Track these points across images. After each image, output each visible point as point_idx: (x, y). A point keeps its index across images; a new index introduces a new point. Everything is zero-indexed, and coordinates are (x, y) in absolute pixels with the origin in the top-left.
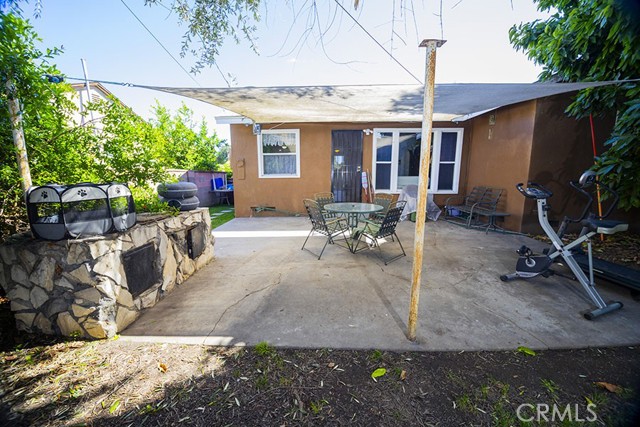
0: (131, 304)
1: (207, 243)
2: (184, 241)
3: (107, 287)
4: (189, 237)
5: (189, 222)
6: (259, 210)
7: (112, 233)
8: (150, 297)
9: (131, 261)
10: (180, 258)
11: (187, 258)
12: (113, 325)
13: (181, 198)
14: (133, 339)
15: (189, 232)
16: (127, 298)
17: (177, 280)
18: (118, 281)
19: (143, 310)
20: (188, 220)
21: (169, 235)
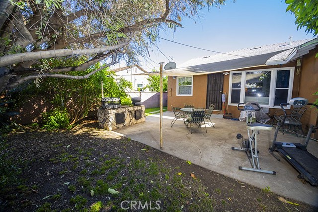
0: (116, 125)
1: (143, 116)
2: (134, 114)
3: (110, 119)
4: (135, 113)
5: (136, 109)
6: (176, 109)
7: (113, 108)
8: (121, 125)
9: (117, 115)
10: (131, 118)
11: (134, 119)
12: (111, 128)
13: (135, 102)
14: (113, 132)
15: (135, 112)
16: (115, 123)
17: (129, 124)
18: (113, 119)
19: (118, 128)
20: (136, 108)
21: (129, 112)
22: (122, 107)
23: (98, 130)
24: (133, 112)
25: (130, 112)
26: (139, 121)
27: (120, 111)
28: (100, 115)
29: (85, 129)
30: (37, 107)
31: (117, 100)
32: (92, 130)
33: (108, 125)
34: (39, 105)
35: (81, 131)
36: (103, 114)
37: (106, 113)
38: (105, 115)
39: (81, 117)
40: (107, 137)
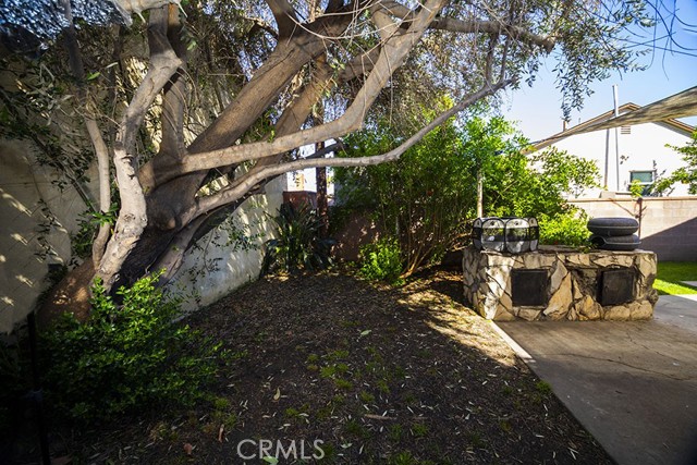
2: (593, 280)
3: (493, 286)
4: (600, 279)
5: (604, 263)
7: (506, 253)
8: (531, 313)
9: (518, 278)
10: (579, 295)
11: (590, 300)
12: (491, 313)
13: (606, 235)
14: (495, 327)
15: (602, 273)
16: (508, 301)
17: (567, 314)
18: (503, 286)
19: (518, 318)
20: (605, 260)
21: (570, 269)
22: (542, 252)
23: (456, 307)
24: (592, 274)
25: (577, 271)
26: (619, 311)
27: (532, 263)
28: (468, 266)
29: (429, 296)
30: (365, 233)
31: (524, 224)
32: (443, 302)
33: (484, 300)
34: (368, 229)
35: (417, 298)
36: (475, 264)
37: (482, 263)
38: (480, 267)
39: (425, 264)
40: (467, 341)
